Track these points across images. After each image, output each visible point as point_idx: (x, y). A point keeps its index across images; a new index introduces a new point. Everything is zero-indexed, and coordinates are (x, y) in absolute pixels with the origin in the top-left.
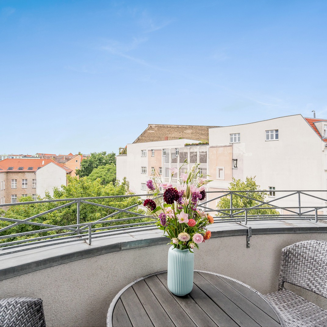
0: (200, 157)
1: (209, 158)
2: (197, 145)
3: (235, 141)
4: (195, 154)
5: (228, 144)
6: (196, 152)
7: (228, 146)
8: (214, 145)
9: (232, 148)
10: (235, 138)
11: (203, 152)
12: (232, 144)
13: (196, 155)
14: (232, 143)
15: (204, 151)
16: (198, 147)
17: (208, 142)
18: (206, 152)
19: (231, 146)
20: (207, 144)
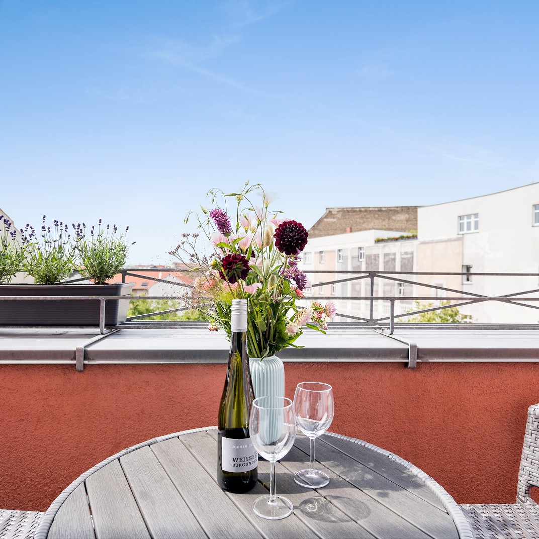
0: (401, 262)
1: (417, 264)
2: (396, 239)
3: (469, 228)
4: (393, 257)
5: (455, 236)
6: (395, 254)
7: (455, 240)
8: (427, 239)
9: (463, 244)
10: (469, 224)
11: (406, 253)
12: (461, 236)
13: (394, 259)
14: (463, 234)
15: (409, 250)
16: (398, 243)
17: (415, 234)
18: (412, 253)
19: (460, 239)
20: (414, 237)
